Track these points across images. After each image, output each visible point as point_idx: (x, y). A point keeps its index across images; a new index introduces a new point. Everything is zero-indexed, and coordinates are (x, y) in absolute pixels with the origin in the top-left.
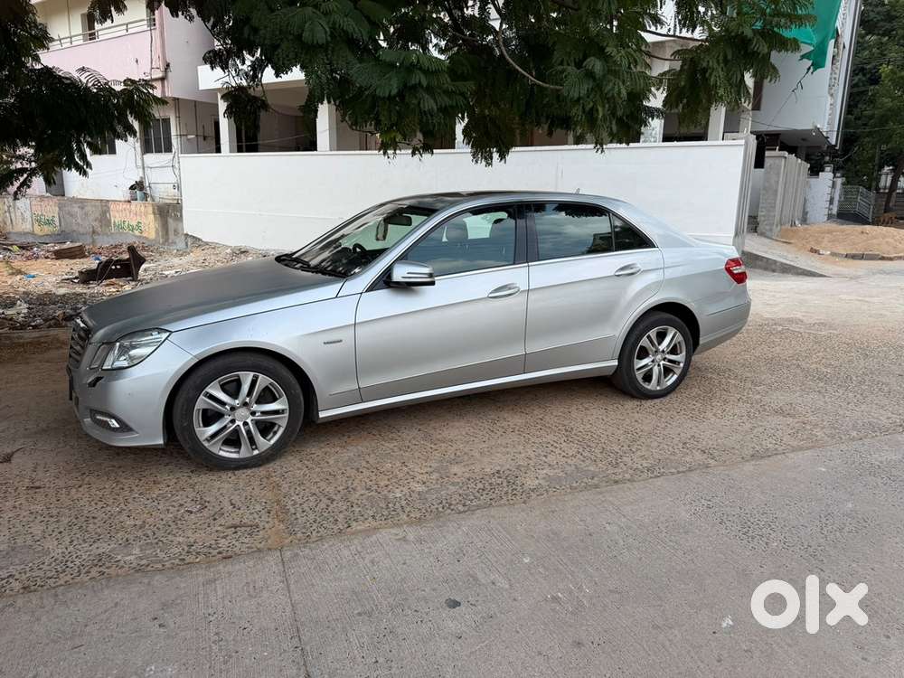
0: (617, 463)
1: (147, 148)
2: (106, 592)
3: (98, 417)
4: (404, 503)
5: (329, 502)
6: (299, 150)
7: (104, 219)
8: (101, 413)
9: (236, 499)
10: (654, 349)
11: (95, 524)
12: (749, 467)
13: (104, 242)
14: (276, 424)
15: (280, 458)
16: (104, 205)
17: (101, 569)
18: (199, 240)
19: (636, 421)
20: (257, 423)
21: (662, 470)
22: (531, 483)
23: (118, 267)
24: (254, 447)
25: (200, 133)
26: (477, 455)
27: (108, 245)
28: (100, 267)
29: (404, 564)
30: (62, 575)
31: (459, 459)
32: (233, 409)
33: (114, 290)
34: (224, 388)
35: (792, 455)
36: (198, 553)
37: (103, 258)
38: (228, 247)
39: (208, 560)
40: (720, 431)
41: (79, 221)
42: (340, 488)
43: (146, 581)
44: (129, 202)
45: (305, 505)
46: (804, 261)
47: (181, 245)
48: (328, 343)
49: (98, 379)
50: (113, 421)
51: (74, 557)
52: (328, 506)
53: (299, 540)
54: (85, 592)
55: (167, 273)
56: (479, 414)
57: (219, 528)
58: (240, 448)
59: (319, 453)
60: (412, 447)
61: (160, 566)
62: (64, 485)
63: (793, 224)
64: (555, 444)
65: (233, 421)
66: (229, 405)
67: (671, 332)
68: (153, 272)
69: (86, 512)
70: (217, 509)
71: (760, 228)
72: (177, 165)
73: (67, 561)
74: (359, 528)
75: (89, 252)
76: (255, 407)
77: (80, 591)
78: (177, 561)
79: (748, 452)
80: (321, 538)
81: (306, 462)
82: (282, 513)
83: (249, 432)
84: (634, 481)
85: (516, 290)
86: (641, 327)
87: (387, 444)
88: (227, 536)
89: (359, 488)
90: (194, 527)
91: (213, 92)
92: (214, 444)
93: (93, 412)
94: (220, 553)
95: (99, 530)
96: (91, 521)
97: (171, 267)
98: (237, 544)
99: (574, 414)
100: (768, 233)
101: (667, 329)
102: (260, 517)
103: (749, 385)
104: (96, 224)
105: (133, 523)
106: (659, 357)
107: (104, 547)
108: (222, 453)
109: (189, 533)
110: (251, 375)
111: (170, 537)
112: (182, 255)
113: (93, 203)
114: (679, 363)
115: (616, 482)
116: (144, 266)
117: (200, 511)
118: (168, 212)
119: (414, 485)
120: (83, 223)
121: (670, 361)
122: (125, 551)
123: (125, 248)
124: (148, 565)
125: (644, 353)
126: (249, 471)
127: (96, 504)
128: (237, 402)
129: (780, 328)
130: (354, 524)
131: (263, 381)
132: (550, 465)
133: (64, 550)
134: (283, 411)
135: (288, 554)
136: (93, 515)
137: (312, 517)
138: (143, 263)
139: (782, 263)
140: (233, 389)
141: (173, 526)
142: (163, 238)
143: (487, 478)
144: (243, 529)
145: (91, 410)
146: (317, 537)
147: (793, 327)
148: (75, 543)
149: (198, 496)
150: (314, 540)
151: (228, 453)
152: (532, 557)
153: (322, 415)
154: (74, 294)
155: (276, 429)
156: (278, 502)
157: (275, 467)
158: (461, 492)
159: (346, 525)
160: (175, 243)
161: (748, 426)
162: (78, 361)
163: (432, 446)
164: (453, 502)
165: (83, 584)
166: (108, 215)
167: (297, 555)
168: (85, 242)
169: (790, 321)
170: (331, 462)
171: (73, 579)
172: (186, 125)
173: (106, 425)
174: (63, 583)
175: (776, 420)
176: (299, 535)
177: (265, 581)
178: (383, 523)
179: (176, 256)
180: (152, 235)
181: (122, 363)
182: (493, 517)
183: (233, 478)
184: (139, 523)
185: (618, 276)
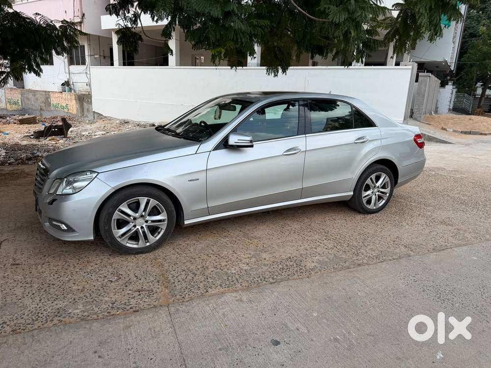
0: (358, 253)
1: (71, 63)
2: (64, 334)
3: (54, 223)
4: (237, 277)
5: (193, 276)
6: (157, 66)
7: (47, 102)
8: (55, 221)
9: (137, 273)
10: (373, 186)
11: (54, 288)
12: (433, 256)
13: (47, 115)
14: (159, 228)
15: (161, 247)
16: (47, 94)
17: (60, 318)
18: (101, 115)
19: (364, 227)
20: (149, 227)
21: (384, 258)
22: (310, 265)
23: (56, 130)
24: (147, 241)
25: (102, 54)
26: (276, 246)
27: (50, 117)
28: (46, 129)
29: (243, 316)
30: (36, 322)
31: (266, 250)
32: (135, 219)
33: (54, 143)
34: (129, 207)
35: (456, 249)
36: (118, 308)
37: (47, 125)
38: (117, 119)
39: (124, 312)
40: (412, 234)
41: (33, 103)
42: (199, 267)
43: (88, 326)
44: (61, 92)
45: (179, 277)
46: (439, 135)
47: (91, 117)
48: (191, 181)
49: (54, 200)
50: (63, 225)
51: (43, 310)
52: (193, 278)
53: (178, 300)
54: (51, 334)
55: (84, 133)
56: (273, 221)
57: (130, 292)
58: (139, 241)
59: (183, 244)
60: (238, 241)
61: (95, 316)
62: (33, 263)
63: (431, 114)
64: (320, 241)
65: (135, 226)
66: (133, 216)
67: (383, 176)
68: (76, 133)
69: (48, 281)
70: (127, 279)
71: (414, 115)
72: (88, 73)
73: (38, 313)
74: (213, 292)
75: (39, 121)
76: (148, 218)
77: (47, 333)
78: (106, 314)
79: (431, 247)
80: (191, 299)
81: (177, 250)
82: (166, 283)
83: (144, 232)
84: (369, 264)
85: (299, 150)
86: (367, 173)
87: (222, 239)
88: (135, 297)
89: (210, 267)
90: (114, 291)
91: (110, 31)
92: (124, 239)
93: (51, 220)
94: (131, 308)
95: (56, 293)
96: (52, 286)
97: (86, 130)
98: (141, 302)
99: (328, 223)
100: (418, 119)
101: (381, 174)
102: (154, 285)
103: (423, 206)
104: (43, 105)
105: (77, 288)
106: (376, 190)
107: (60, 304)
108: (128, 245)
109: (112, 295)
110: (146, 199)
111: (101, 298)
112: (91, 123)
113: (41, 93)
114: (386, 193)
115: (359, 265)
116: (71, 129)
117: (117, 280)
118: (84, 99)
119: (241, 265)
120: (35, 104)
121: (382, 192)
122: (73, 307)
123: (59, 118)
124: (88, 316)
125: (368, 188)
126: (144, 255)
127: (54, 275)
128: (137, 215)
129: (433, 173)
130: (210, 290)
131: (153, 202)
132: (319, 254)
133: (36, 305)
134: (164, 221)
135: (172, 309)
136: (53, 283)
137: (184, 285)
138: (70, 128)
139: (428, 136)
140: (135, 207)
141: (102, 291)
142: (81, 113)
143: (284, 261)
144: (144, 293)
145: (49, 218)
146: (189, 298)
147: (440, 172)
148: (43, 301)
149: (115, 271)
150: (187, 300)
151: (131, 245)
152: (318, 313)
153: (186, 222)
154: (32, 144)
155: (159, 230)
156: (163, 275)
157: (159, 252)
158: (270, 270)
159: (205, 291)
160: (88, 117)
161: (427, 231)
162: (40, 189)
163: (249, 241)
164: (267, 277)
165: (49, 328)
166: (49, 100)
167: (178, 310)
168: (36, 114)
169: (438, 169)
170: (192, 250)
171: (43, 325)
172: (94, 49)
173: (59, 228)
174: (37, 327)
175: (442, 228)
176: (178, 297)
177: (161, 327)
178: (226, 289)
179: (88, 124)
180: (75, 112)
181: (68, 190)
182: (291, 286)
183: (135, 259)
184: (80, 288)
185: (356, 143)
